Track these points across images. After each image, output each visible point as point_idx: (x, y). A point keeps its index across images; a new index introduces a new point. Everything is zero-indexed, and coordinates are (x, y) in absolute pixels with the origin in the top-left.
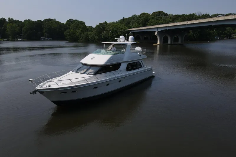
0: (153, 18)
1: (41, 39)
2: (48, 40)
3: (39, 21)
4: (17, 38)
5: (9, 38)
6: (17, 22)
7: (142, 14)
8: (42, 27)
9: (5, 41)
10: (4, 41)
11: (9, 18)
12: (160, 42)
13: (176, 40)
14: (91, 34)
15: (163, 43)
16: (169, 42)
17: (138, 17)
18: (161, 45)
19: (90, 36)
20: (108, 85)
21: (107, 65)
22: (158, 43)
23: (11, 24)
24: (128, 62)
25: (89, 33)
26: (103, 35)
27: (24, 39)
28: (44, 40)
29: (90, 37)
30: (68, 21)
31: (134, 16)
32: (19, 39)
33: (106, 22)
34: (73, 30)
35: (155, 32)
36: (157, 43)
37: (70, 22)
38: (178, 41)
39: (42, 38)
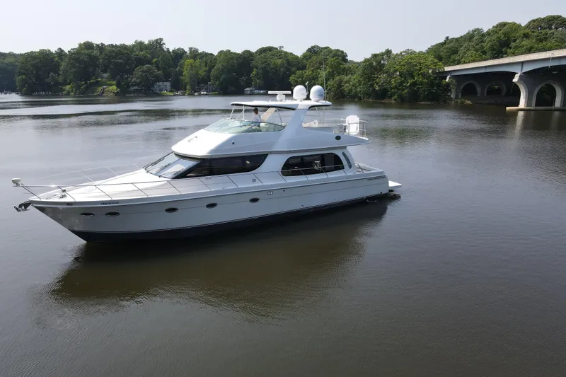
0: (526, 36)
1: (245, 92)
2: (259, 94)
3: (247, 53)
4: (199, 90)
5: (185, 89)
6: (205, 55)
7: (497, 26)
8: (251, 65)
9: (177, 95)
10: (175, 95)
11: (191, 49)
12: (528, 102)
14: (351, 82)
15: (537, 105)
16: (558, 103)
17: (483, 34)
18: (529, 110)
19: (347, 85)
20: (212, 205)
21: (213, 157)
22: (522, 103)
23: (192, 61)
24: (290, 152)
25: (346, 78)
26: (377, 84)
27: (213, 91)
28: (252, 94)
29: (346, 87)
30: (309, 50)
31: (474, 31)
32: (202, 93)
33: (388, 52)
34: (313, 71)
35: (514, 74)
37: (313, 51)
39: (248, 89)
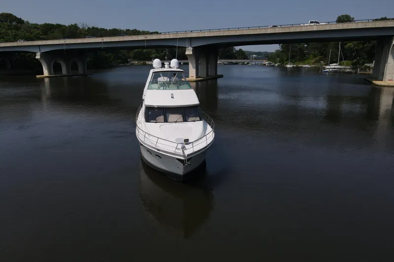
12: (50, 72)
13: (74, 67)
15: (55, 74)
16: (64, 72)
18: (52, 77)
22: (46, 73)
36: (43, 74)
38: (77, 69)
